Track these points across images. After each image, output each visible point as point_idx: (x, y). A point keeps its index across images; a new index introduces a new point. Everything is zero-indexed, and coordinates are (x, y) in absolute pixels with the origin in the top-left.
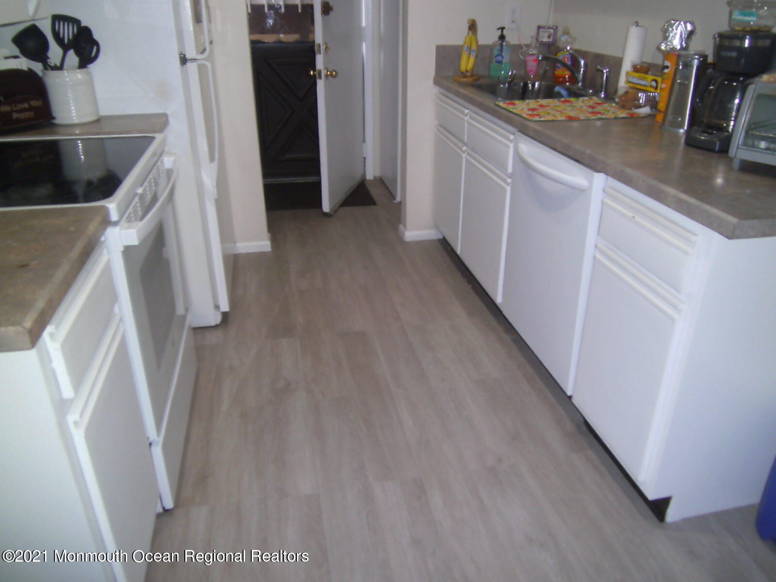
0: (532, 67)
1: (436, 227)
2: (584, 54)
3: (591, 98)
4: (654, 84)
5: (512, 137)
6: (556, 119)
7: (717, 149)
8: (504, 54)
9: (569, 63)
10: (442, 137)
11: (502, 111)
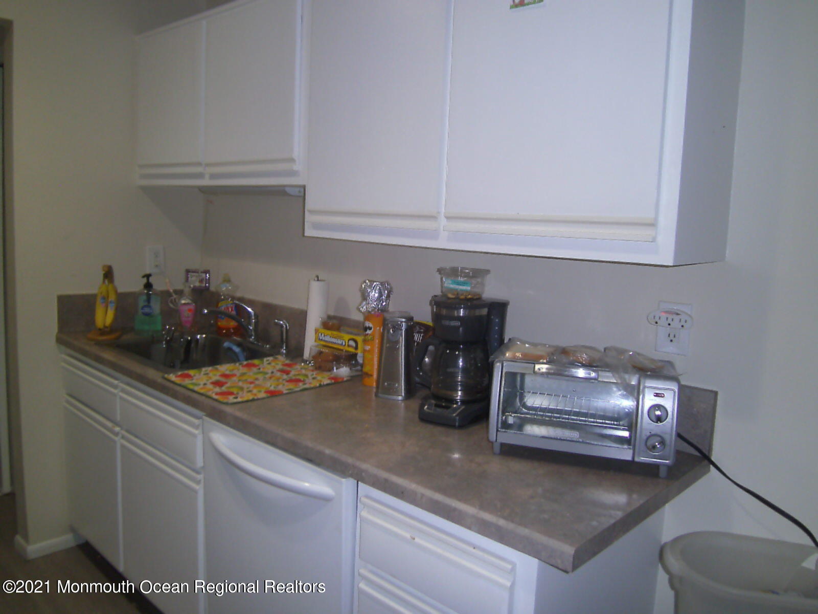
0: (188, 317)
1: (73, 530)
2: (251, 303)
3: (276, 358)
4: (352, 343)
5: (196, 421)
6: (256, 398)
7: (457, 424)
8: (152, 304)
9: (234, 313)
10: (71, 408)
11: (178, 388)
